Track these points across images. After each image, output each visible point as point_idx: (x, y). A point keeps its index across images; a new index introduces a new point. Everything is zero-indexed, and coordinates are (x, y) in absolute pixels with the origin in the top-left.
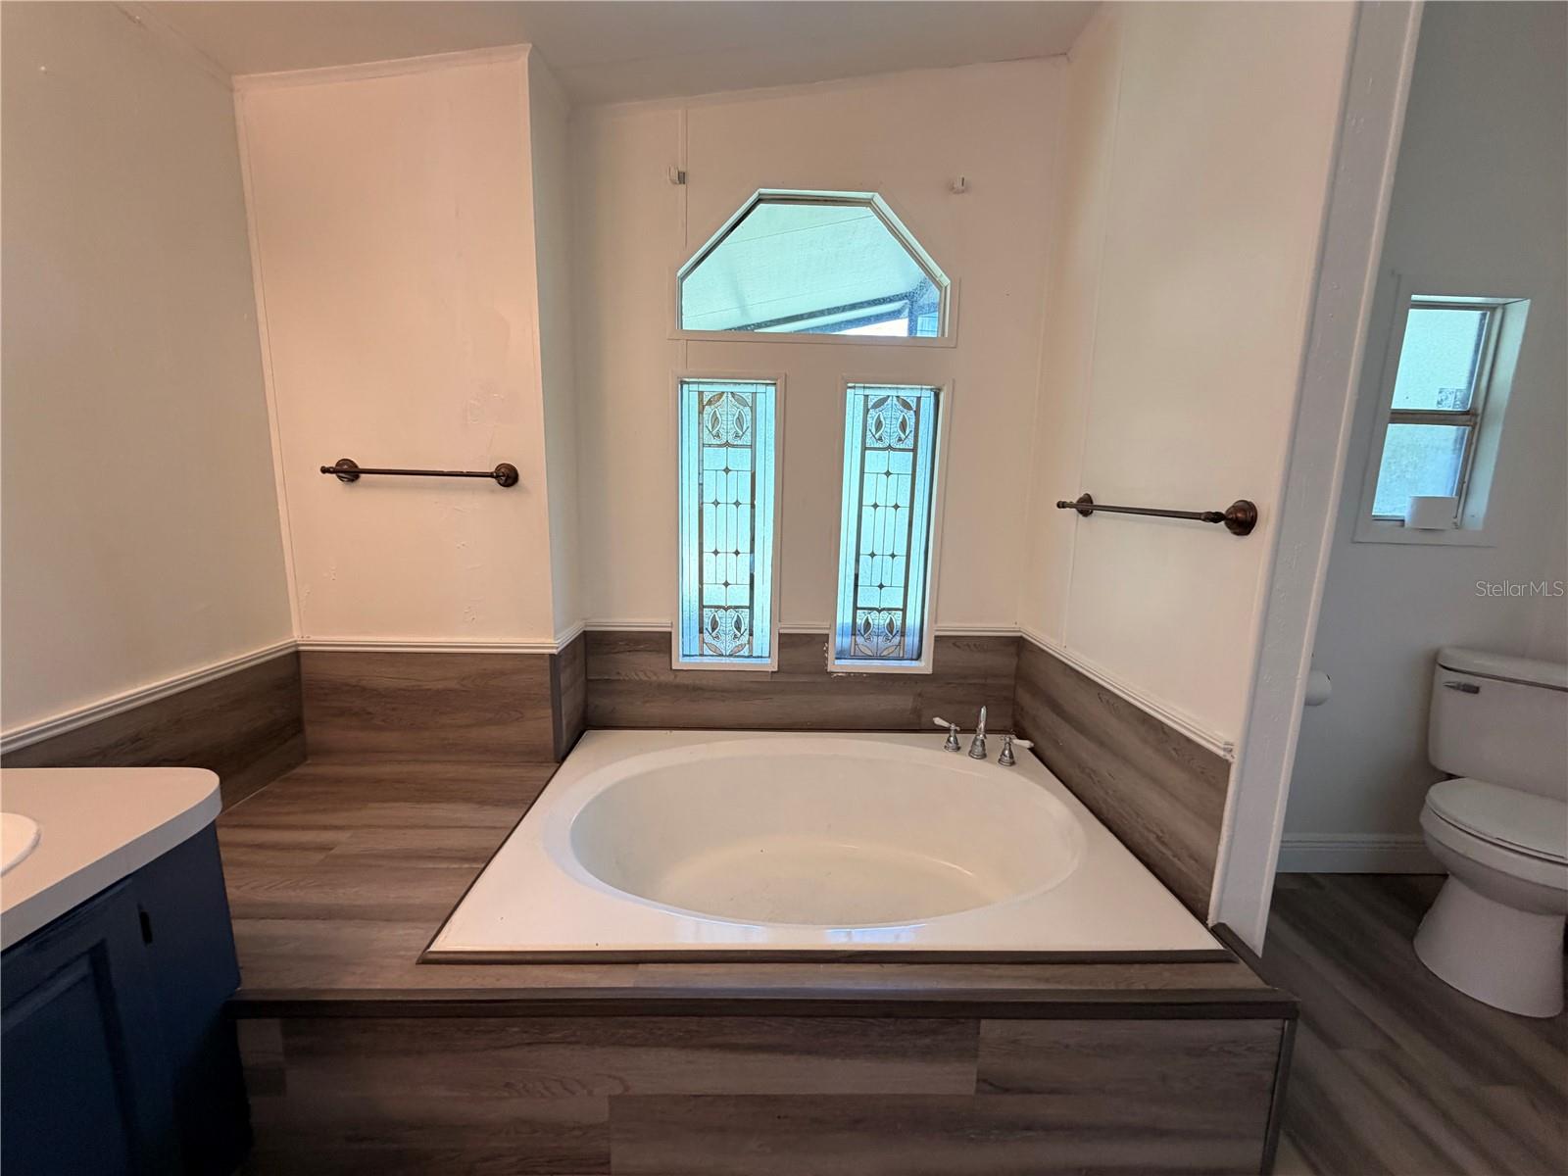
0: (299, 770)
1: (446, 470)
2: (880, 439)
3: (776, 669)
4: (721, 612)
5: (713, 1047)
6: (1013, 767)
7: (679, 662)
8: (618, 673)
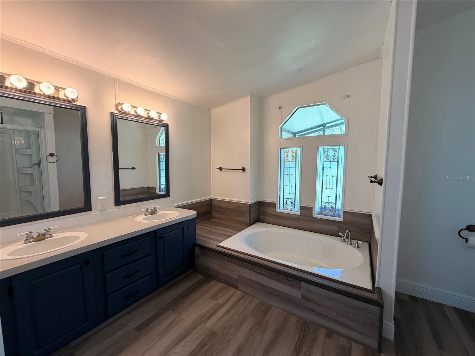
0: (210, 220)
1: (234, 169)
2: (328, 159)
3: (300, 215)
4: (288, 200)
5: (253, 271)
6: (358, 249)
7: (278, 210)
8: (265, 211)
